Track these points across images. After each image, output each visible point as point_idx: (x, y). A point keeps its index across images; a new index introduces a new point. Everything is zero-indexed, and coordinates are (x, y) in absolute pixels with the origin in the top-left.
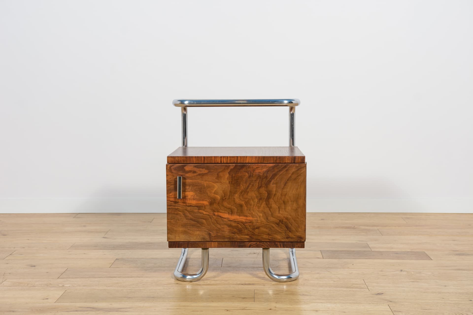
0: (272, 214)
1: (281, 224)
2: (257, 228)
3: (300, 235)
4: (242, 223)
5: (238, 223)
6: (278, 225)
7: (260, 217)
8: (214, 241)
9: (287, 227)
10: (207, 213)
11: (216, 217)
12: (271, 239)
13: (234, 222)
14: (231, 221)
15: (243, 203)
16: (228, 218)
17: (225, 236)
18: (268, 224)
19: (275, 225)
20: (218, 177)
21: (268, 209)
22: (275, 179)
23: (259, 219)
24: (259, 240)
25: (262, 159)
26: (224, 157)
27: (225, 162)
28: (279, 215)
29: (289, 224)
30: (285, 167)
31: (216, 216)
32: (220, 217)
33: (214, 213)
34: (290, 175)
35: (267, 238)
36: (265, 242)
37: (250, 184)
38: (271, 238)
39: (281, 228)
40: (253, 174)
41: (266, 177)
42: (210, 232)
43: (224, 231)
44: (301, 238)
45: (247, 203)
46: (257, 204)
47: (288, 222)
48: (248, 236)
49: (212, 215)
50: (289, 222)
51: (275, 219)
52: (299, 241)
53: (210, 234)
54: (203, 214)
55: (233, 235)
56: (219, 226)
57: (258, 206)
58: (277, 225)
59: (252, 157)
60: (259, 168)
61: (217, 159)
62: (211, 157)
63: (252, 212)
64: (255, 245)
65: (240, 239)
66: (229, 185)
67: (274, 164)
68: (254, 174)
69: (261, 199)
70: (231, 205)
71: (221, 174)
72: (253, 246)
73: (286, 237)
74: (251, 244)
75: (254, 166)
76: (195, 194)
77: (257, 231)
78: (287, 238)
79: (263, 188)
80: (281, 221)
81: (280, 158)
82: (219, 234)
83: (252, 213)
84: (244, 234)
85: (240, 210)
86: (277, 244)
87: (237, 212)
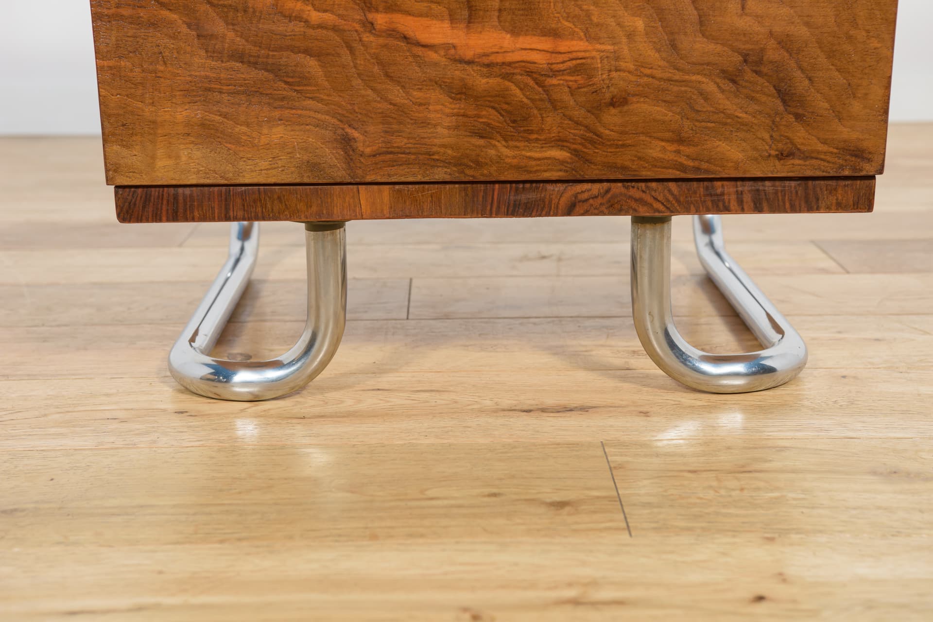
0: (702, 22)
1: (749, 75)
2: (612, 104)
3: (854, 135)
4: (529, 73)
5: (507, 77)
6: (734, 82)
7: (630, 36)
8: (369, 179)
9: (786, 95)
10: (328, 17)
11: (381, 41)
12: (691, 163)
13: (485, 70)
14: (470, 62)
16: (448, 47)
17: (435, 149)
18: (678, 76)
19: (719, 87)
23: (626, 51)
24: (624, 168)
28: (743, 23)
29: (798, 74)
31: (380, 34)
32: (405, 38)
33: (371, 16)
35: (671, 156)
36: (654, 185)
39: (752, 99)
42: (349, 130)
43: (425, 123)
44: (859, 153)
47: (792, 64)
48: (562, 148)
49: (358, 27)
50: (797, 61)
51: (716, 47)
52: (847, 173)
53: (346, 142)
54: (306, 21)
55: (481, 142)
56: (397, 94)
58: (728, 86)
63: (585, 7)
64: (599, 200)
65: (518, 168)
72: (586, 206)
73: (773, 153)
74: (576, 196)
77: (612, 117)
78: (782, 156)
82: (400, 142)
83: (589, 15)
84: (537, 140)
86: (722, 194)
87: (500, 10)
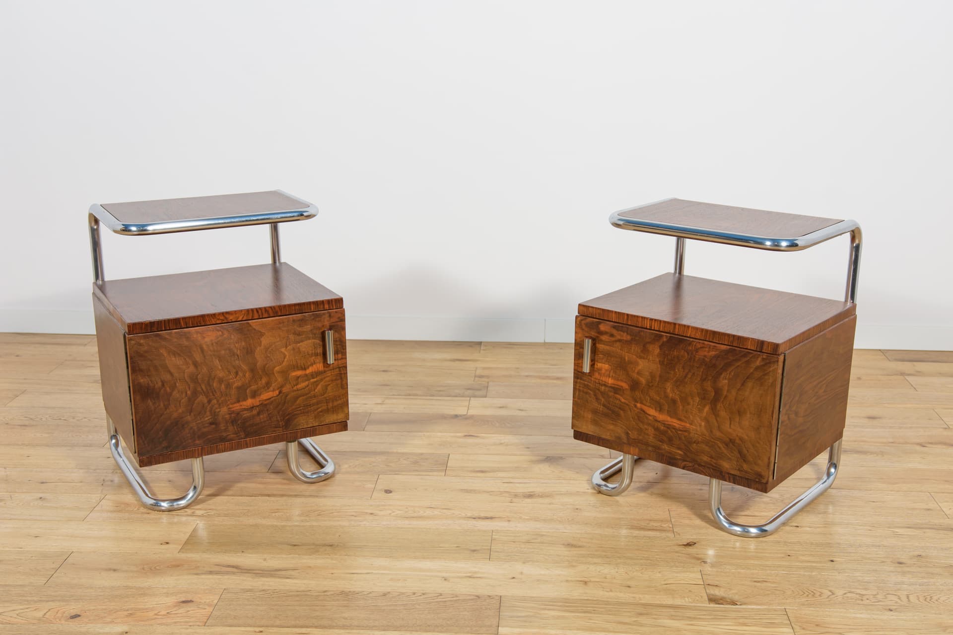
0: (719, 427)
1: (731, 445)
2: (695, 443)
3: (759, 470)
4: (674, 429)
5: (668, 428)
6: (727, 445)
7: (700, 426)
8: (633, 445)
9: (740, 452)
10: (626, 401)
11: (638, 411)
13: (663, 425)
14: (659, 422)
15: (677, 397)
16: (654, 417)
17: (649, 442)
18: (712, 440)
19: (723, 446)
20: (645, 350)
21: (714, 416)
22: (728, 372)
23: (699, 429)
24: (697, 461)
25: (711, 335)
26: (655, 320)
27: (656, 329)
28: (730, 430)
29: (745, 449)
30: (745, 355)
31: (638, 409)
32: (644, 412)
33: (636, 404)
34: (751, 371)
35: (710, 462)
36: (706, 468)
37: (690, 371)
38: (714, 463)
39: (732, 452)
40: (695, 356)
41: (714, 366)
42: (628, 431)
43: (647, 435)
44: (760, 475)
45: (684, 400)
46: (698, 405)
48: (681, 451)
50: (744, 445)
51: (723, 436)
52: (757, 480)
55: (661, 443)
56: (641, 425)
57: (699, 408)
58: (726, 447)
59: (696, 329)
60: (704, 349)
61: (646, 322)
62: (638, 317)
63: (689, 415)
64: (691, 468)
65: (670, 453)
66: (659, 366)
67: (728, 347)
68: (697, 356)
69: (704, 398)
70: (661, 398)
71: (650, 347)
72: (689, 468)
73: (737, 469)
74: (685, 465)
75: (698, 344)
76: (611, 369)
77: (694, 446)
78: (739, 470)
79: (709, 381)
80: (732, 441)
81: (740, 338)
82: (640, 437)
83: (690, 417)
84: (675, 447)
85: (672, 407)
86: (725, 476)
87: (668, 410)
